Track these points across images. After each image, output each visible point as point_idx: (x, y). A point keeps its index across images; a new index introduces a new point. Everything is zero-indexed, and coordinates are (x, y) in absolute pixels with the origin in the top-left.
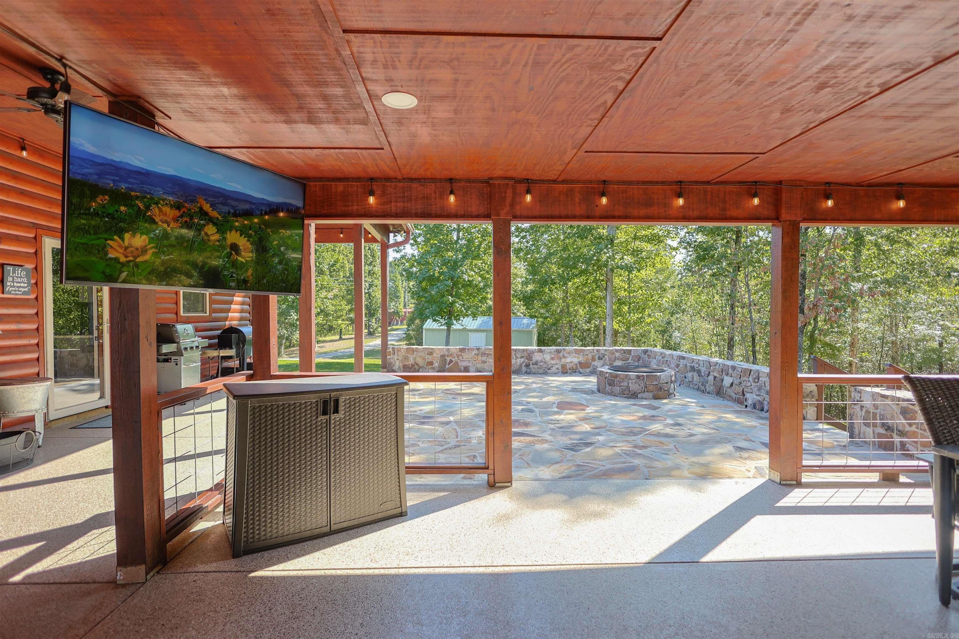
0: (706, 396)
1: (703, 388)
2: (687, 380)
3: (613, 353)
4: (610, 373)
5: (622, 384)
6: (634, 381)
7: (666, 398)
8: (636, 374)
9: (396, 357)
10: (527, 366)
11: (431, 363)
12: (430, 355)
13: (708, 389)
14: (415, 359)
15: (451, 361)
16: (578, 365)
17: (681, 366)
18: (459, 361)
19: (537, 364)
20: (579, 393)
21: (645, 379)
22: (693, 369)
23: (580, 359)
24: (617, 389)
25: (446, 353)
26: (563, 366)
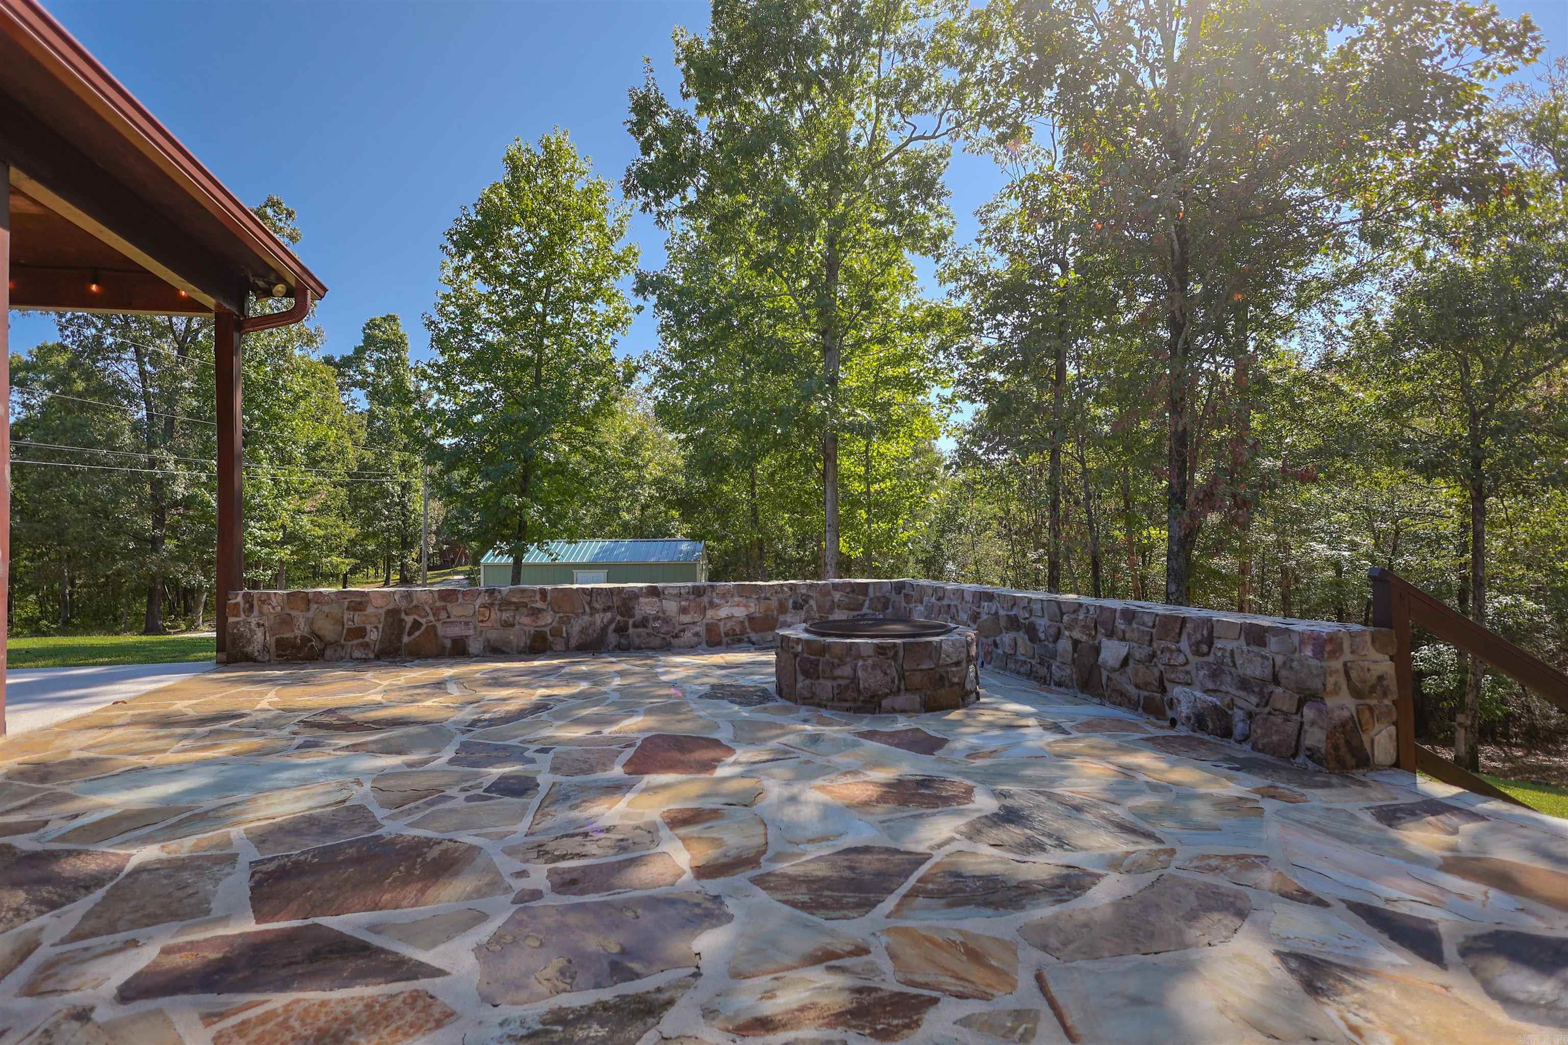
0: (1051, 692)
1: (1043, 671)
2: (1000, 651)
3: (828, 594)
4: (807, 642)
5: (838, 672)
6: (870, 662)
7: (957, 707)
8: (875, 641)
9: (253, 621)
10: (621, 630)
11: (361, 632)
12: (355, 610)
13: (1057, 673)
14: (311, 622)
15: (416, 625)
16: (747, 624)
17: (984, 617)
18: (439, 626)
19: (645, 626)
20: (725, 702)
21: (901, 654)
22: (1014, 623)
23: (752, 610)
24: (826, 687)
25: (404, 605)
26: (711, 628)
